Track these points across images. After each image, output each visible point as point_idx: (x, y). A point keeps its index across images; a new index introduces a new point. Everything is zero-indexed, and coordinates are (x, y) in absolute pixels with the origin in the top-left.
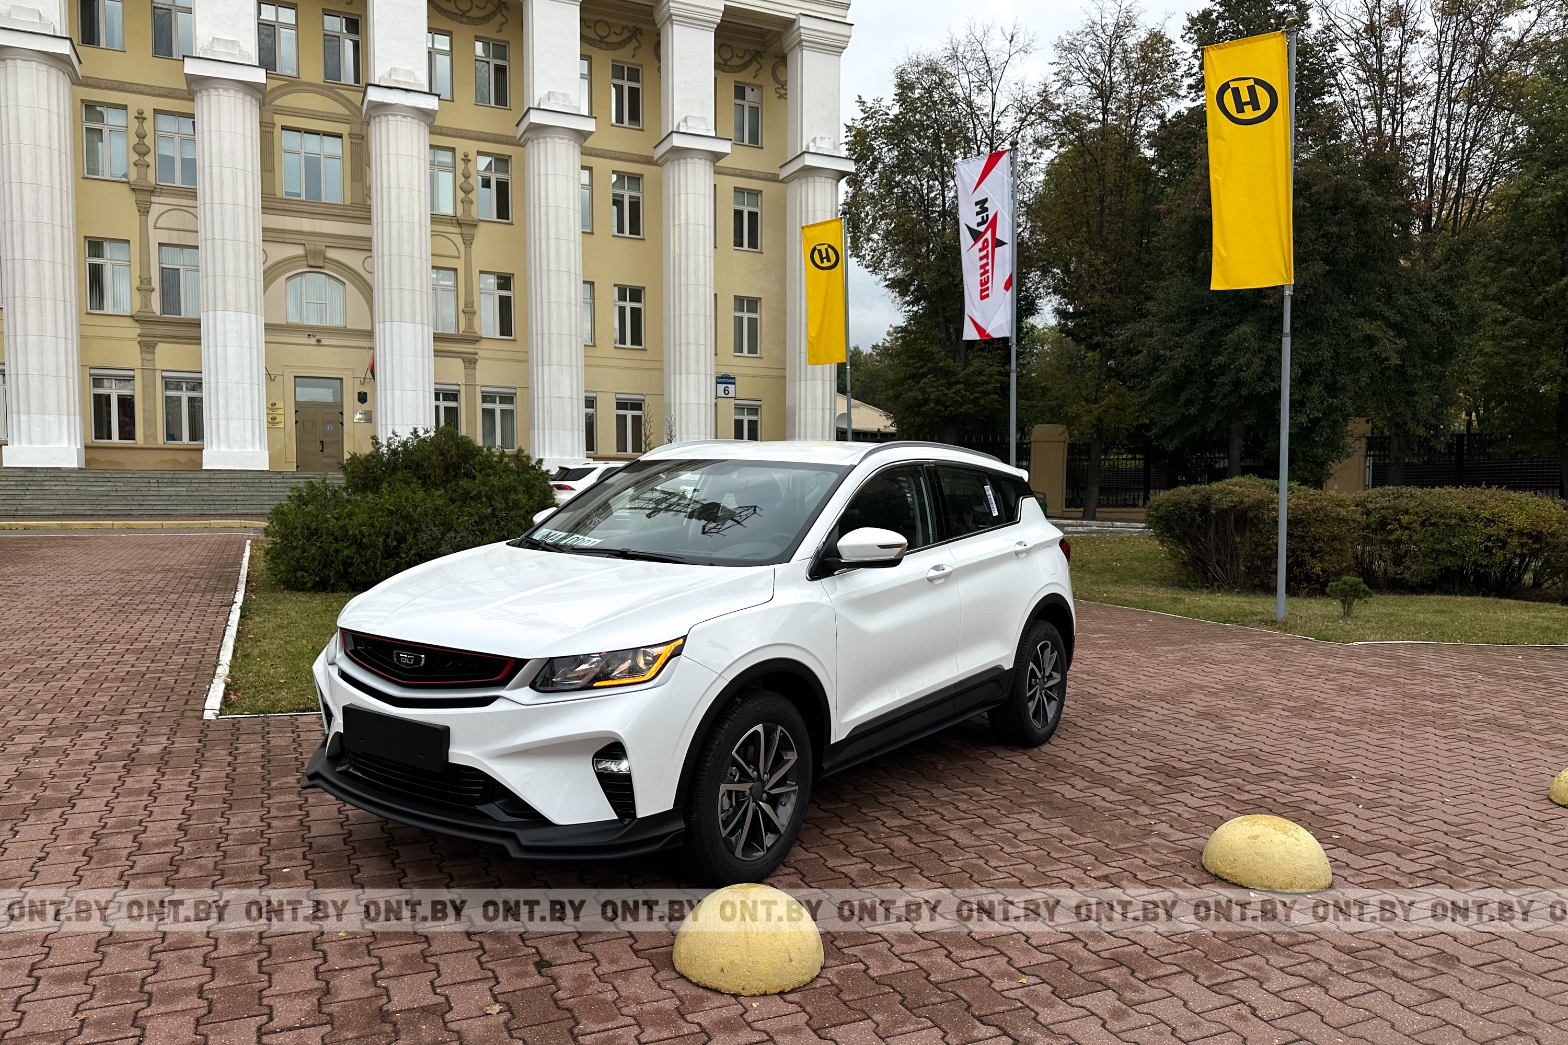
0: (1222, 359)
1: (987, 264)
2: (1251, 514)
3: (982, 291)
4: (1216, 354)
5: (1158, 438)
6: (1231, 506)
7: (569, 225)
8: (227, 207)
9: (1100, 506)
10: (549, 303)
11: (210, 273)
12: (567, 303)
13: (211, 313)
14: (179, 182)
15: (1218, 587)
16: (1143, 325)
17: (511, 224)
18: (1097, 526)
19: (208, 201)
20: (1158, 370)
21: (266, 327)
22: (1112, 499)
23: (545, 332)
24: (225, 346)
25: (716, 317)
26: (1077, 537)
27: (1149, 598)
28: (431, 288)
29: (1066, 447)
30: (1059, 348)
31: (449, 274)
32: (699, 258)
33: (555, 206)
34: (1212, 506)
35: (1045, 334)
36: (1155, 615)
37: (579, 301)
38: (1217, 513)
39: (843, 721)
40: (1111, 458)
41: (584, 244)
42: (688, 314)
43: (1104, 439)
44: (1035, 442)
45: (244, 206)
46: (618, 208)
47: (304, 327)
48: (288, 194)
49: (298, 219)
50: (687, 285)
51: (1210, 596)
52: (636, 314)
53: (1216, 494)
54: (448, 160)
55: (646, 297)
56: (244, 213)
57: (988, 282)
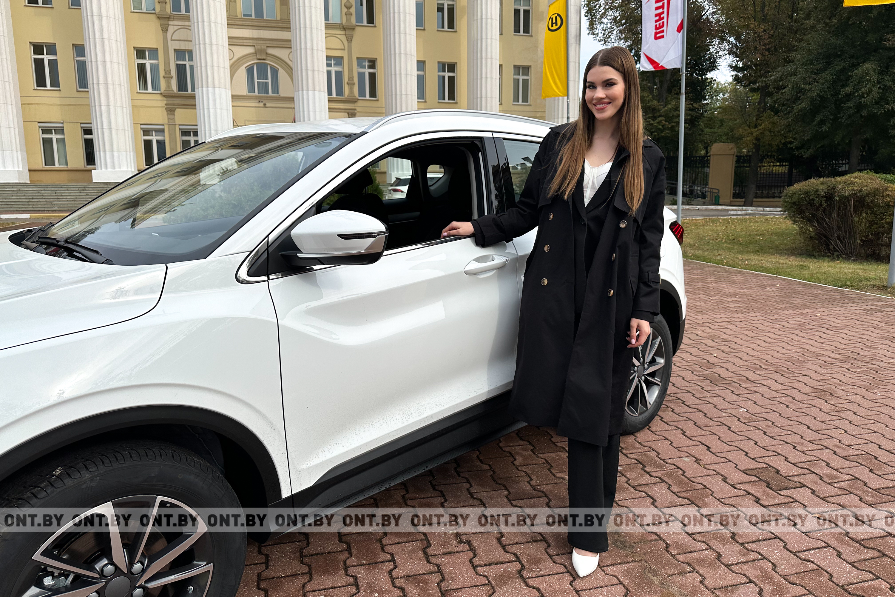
0: (848, 89)
1: (663, 13)
2: (868, 200)
3: (656, 33)
4: (844, 86)
5: (798, 148)
6: (852, 193)
7: (407, 25)
8: (206, 24)
9: (756, 197)
10: (395, 74)
11: (199, 65)
12: (407, 74)
13: (200, 89)
14: (183, 12)
15: (838, 256)
16: (790, 68)
17: (375, 27)
18: (752, 211)
19: (196, 21)
20: (799, 100)
21: (234, 97)
22: (765, 192)
23: (394, 93)
24: (209, 109)
25: (501, 79)
26: (734, 218)
27: (781, 265)
28: (325, 69)
29: (735, 158)
30: (735, 96)
31: (339, 60)
32: (489, 41)
33: (399, 13)
34: (836, 194)
35: (725, 87)
36: (784, 280)
37: (413, 72)
38: (840, 199)
39: (304, 466)
40: (766, 165)
41: (417, 36)
42: (481, 78)
43: (760, 153)
44: (713, 155)
45: (216, 23)
46: (440, 13)
47: (256, 96)
48: (244, 15)
49: (251, 30)
50: (481, 58)
51: (831, 264)
52: (452, 80)
53: (840, 185)
55: (458, 68)
56: (216, 26)
57: (663, 26)
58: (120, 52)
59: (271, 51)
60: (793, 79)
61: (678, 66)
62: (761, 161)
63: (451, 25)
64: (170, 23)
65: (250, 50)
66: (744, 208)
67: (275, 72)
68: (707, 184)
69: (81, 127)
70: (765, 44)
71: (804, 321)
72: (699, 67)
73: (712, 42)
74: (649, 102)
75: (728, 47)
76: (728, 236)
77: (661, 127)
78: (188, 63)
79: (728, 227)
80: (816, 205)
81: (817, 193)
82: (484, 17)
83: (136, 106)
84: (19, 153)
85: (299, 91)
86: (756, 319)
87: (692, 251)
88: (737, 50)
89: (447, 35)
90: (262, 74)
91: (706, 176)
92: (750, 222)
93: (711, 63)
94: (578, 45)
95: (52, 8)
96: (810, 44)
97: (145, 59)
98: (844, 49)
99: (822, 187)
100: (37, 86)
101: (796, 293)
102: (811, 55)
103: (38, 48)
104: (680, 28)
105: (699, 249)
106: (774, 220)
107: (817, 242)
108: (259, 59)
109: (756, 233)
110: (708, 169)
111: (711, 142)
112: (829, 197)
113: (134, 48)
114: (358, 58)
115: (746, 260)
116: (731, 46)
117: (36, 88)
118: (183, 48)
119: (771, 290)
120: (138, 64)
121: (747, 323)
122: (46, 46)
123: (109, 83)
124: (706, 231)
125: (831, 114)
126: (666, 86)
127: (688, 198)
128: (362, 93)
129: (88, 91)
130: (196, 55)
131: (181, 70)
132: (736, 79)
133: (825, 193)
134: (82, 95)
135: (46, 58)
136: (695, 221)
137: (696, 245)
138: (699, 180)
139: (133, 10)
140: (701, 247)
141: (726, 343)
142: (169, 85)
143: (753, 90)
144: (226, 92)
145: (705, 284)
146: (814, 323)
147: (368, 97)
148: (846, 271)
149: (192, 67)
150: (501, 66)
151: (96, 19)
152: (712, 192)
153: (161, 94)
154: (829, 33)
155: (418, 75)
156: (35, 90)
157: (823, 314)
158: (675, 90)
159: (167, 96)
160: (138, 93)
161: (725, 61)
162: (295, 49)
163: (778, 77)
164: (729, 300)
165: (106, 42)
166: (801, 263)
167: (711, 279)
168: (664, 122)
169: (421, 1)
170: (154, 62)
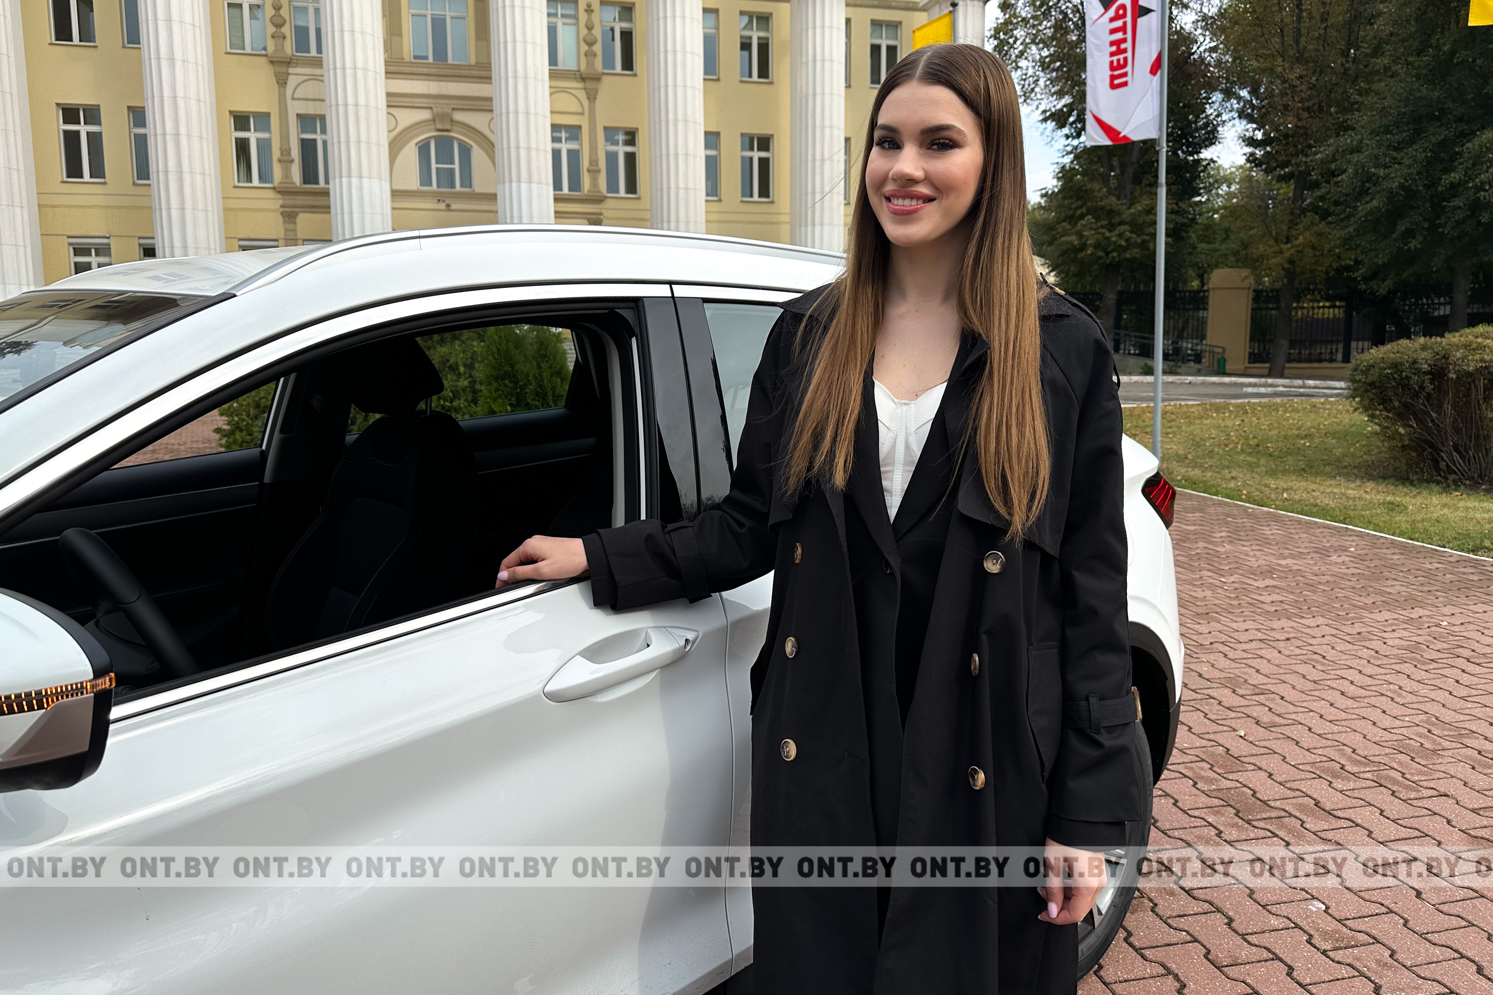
0: (1455, 176)
1: (1124, 40)
3: (1113, 78)
4: (1447, 170)
5: (1365, 279)
6: (1481, 367)
7: (689, 70)
8: (349, 72)
9: (1289, 360)
10: (668, 155)
11: (335, 140)
12: (687, 155)
13: (337, 180)
14: (313, 52)
15: (1455, 482)
16: (1347, 140)
17: (635, 75)
18: (1284, 386)
19: (331, 67)
20: (1368, 194)
21: (395, 194)
22: (1305, 352)
23: (665, 186)
24: (351, 213)
25: (847, 162)
26: (1254, 404)
27: (1351, 502)
28: (549, 146)
29: (1251, 295)
30: (1248, 188)
31: (574, 132)
32: (827, 97)
33: (674, 51)
34: (1451, 367)
35: (1232, 173)
36: (1361, 535)
37: (699, 152)
38: (1457, 378)
40: (1305, 305)
41: (706, 91)
42: (814, 160)
43: (1296, 285)
44: (1213, 289)
45: (365, 70)
46: (746, 53)
47: (433, 192)
48: (415, 57)
49: (426, 82)
50: (814, 127)
51: (1445, 499)
52: (764, 164)
53: (1457, 351)
54: (572, 12)
55: (775, 145)
56: (365, 76)
57: (1125, 65)
58: (203, 122)
59: (458, 116)
60: (1355, 158)
61: (1152, 134)
62: (1298, 299)
63: (764, 71)
64: (291, 70)
65: (425, 115)
66: (1270, 381)
67: (466, 152)
68: (1203, 337)
69: (140, 245)
70: (1302, 99)
71: (1419, 639)
72: (1187, 140)
73: (1210, 98)
74: (1102, 200)
75: (1237, 106)
76: (1247, 439)
77: (1124, 243)
78: (319, 138)
79: (1246, 420)
80: (1415, 389)
81: (1416, 366)
82: (818, 57)
83: (232, 210)
85: (504, 183)
86: (1317, 632)
87: (1183, 470)
88: (1253, 111)
89: (757, 90)
90: (445, 155)
91: (1203, 323)
92: (1285, 411)
93: (1208, 133)
95: (95, 47)
96: (1385, 98)
97: (249, 130)
98: (1446, 106)
99: (1424, 355)
100: (68, 177)
101: (1392, 567)
102: (1386, 116)
103: (70, 114)
104: (1155, 68)
105: (1194, 465)
106: (1328, 406)
107: (1414, 454)
108: (439, 130)
109: (1296, 432)
110: (1205, 312)
111: (1209, 266)
112: (1438, 373)
113: (230, 112)
114: (606, 128)
115: (1284, 490)
116: (1242, 104)
117: (65, 179)
118: (311, 112)
119: (1340, 560)
120: (236, 139)
121: (1300, 643)
122: (84, 110)
123: (184, 170)
124: (1205, 428)
125: (1425, 220)
126: (1130, 171)
127: (1172, 363)
128: (613, 186)
129: (149, 185)
130: (331, 123)
131: (308, 149)
132: (1251, 158)
133: (1430, 365)
134: (142, 191)
135: (83, 129)
136: (1185, 409)
137: (1190, 456)
138: (1190, 330)
139: (229, 50)
140: (1199, 461)
141: (1261, 698)
142: (287, 174)
143: (1281, 179)
144: (381, 184)
145: (1211, 547)
146: (1440, 646)
147: (622, 193)
148: (1478, 516)
149: (325, 143)
150: (847, 140)
151: (164, 64)
152: (1214, 352)
153: (274, 188)
154: (1418, 77)
155: (706, 156)
156: (63, 182)
157: (1453, 620)
158: (1148, 179)
159: (284, 191)
160: (235, 187)
161: (1234, 129)
162: (499, 113)
163: (1327, 155)
164: (1261, 584)
165: (181, 103)
166: (1389, 499)
167: (1221, 534)
168: (1127, 233)
169: (713, 31)
170: (263, 135)
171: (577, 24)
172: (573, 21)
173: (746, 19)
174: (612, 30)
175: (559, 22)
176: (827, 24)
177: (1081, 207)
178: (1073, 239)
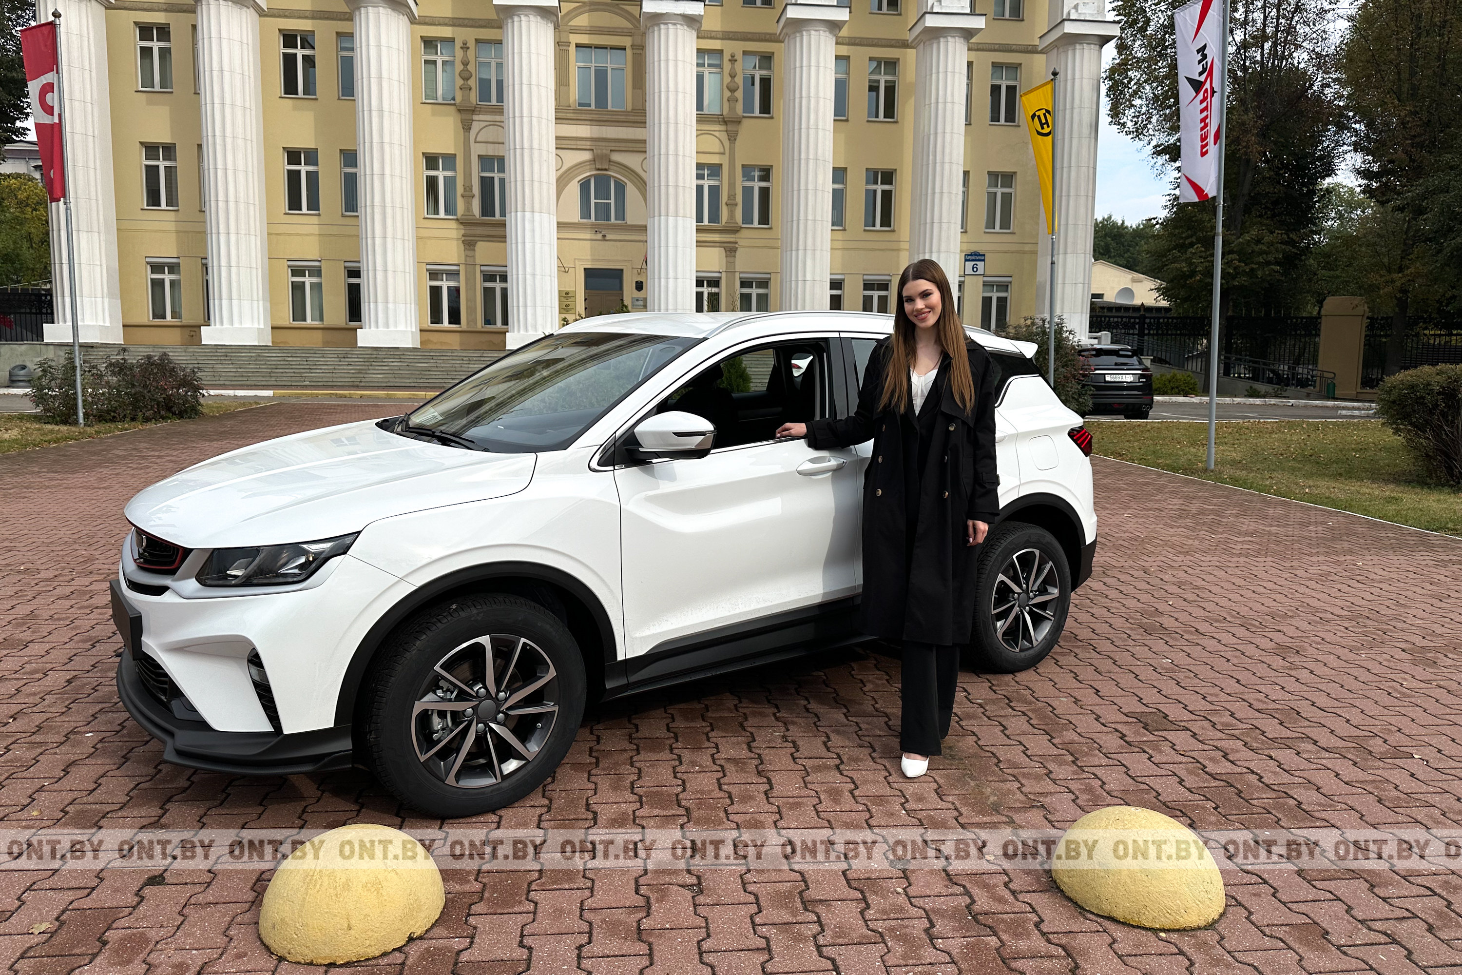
7: (821, 114)
8: (526, 120)
10: (799, 190)
11: (513, 178)
12: (816, 189)
13: (513, 213)
14: (494, 101)
17: (772, 118)
19: (511, 115)
21: (561, 226)
23: (795, 218)
24: (524, 243)
25: (966, 194)
27: (1360, 496)
28: (694, 182)
29: (1366, 322)
31: (715, 170)
32: (948, 136)
33: (809, 97)
36: (1345, 516)
37: (826, 185)
39: (637, 635)
41: (835, 131)
42: (934, 193)
43: (1408, 313)
44: (1328, 315)
45: (539, 118)
46: (874, 94)
47: (593, 224)
48: (580, 105)
49: (588, 127)
50: (935, 163)
52: (887, 196)
54: (717, 62)
55: (897, 178)
56: (539, 123)
58: (404, 161)
59: (616, 157)
60: (1442, 197)
63: (890, 112)
64: (475, 117)
65: (586, 156)
67: (621, 188)
68: (1315, 362)
69: (345, 267)
71: (1333, 571)
75: (1353, 139)
76: (1304, 450)
77: (1231, 271)
78: (496, 176)
80: (1429, 406)
81: (1430, 387)
82: (940, 100)
83: (423, 239)
84: (261, 303)
85: (654, 216)
88: (1369, 143)
89: (884, 129)
90: (603, 191)
91: (1315, 350)
93: (1324, 165)
94: (1093, 140)
95: (316, 99)
97: (438, 169)
99: (1438, 378)
100: (290, 209)
101: (1352, 534)
103: (293, 156)
108: (598, 169)
110: (1320, 338)
111: (1328, 293)
112: (1449, 394)
113: (423, 154)
114: (743, 166)
115: (1310, 487)
116: (1358, 138)
117: (287, 212)
118: (491, 153)
119: (1315, 529)
120: (427, 177)
122: (304, 152)
123: (387, 205)
126: (1241, 203)
128: (747, 218)
129: (357, 216)
130: (509, 164)
131: (487, 185)
132: (1367, 190)
133: (1442, 387)
134: (349, 222)
135: (303, 169)
139: (424, 101)
141: (1195, 590)
142: (469, 207)
144: (549, 218)
147: (756, 224)
149: (502, 181)
150: (966, 174)
151: (375, 114)
152: (1325, 378)
153: (457, 220)
155: (834, 190)
156: (286, 214)
159: (465, 222)
160: (425, 218)
161: (1349, 162)
162: (652, 154)
165: (387, 147)
167: (1232, 511)
168: (1236, 262)
169: (844, 76)
170: (449, 174)
171: (721, 73)
172: (718, 70)
173: (875, 64)
174: (753, 78)
175: (706, 71)
176: (950, 69)
177: (1191, 236)
178: (1185, 267)
